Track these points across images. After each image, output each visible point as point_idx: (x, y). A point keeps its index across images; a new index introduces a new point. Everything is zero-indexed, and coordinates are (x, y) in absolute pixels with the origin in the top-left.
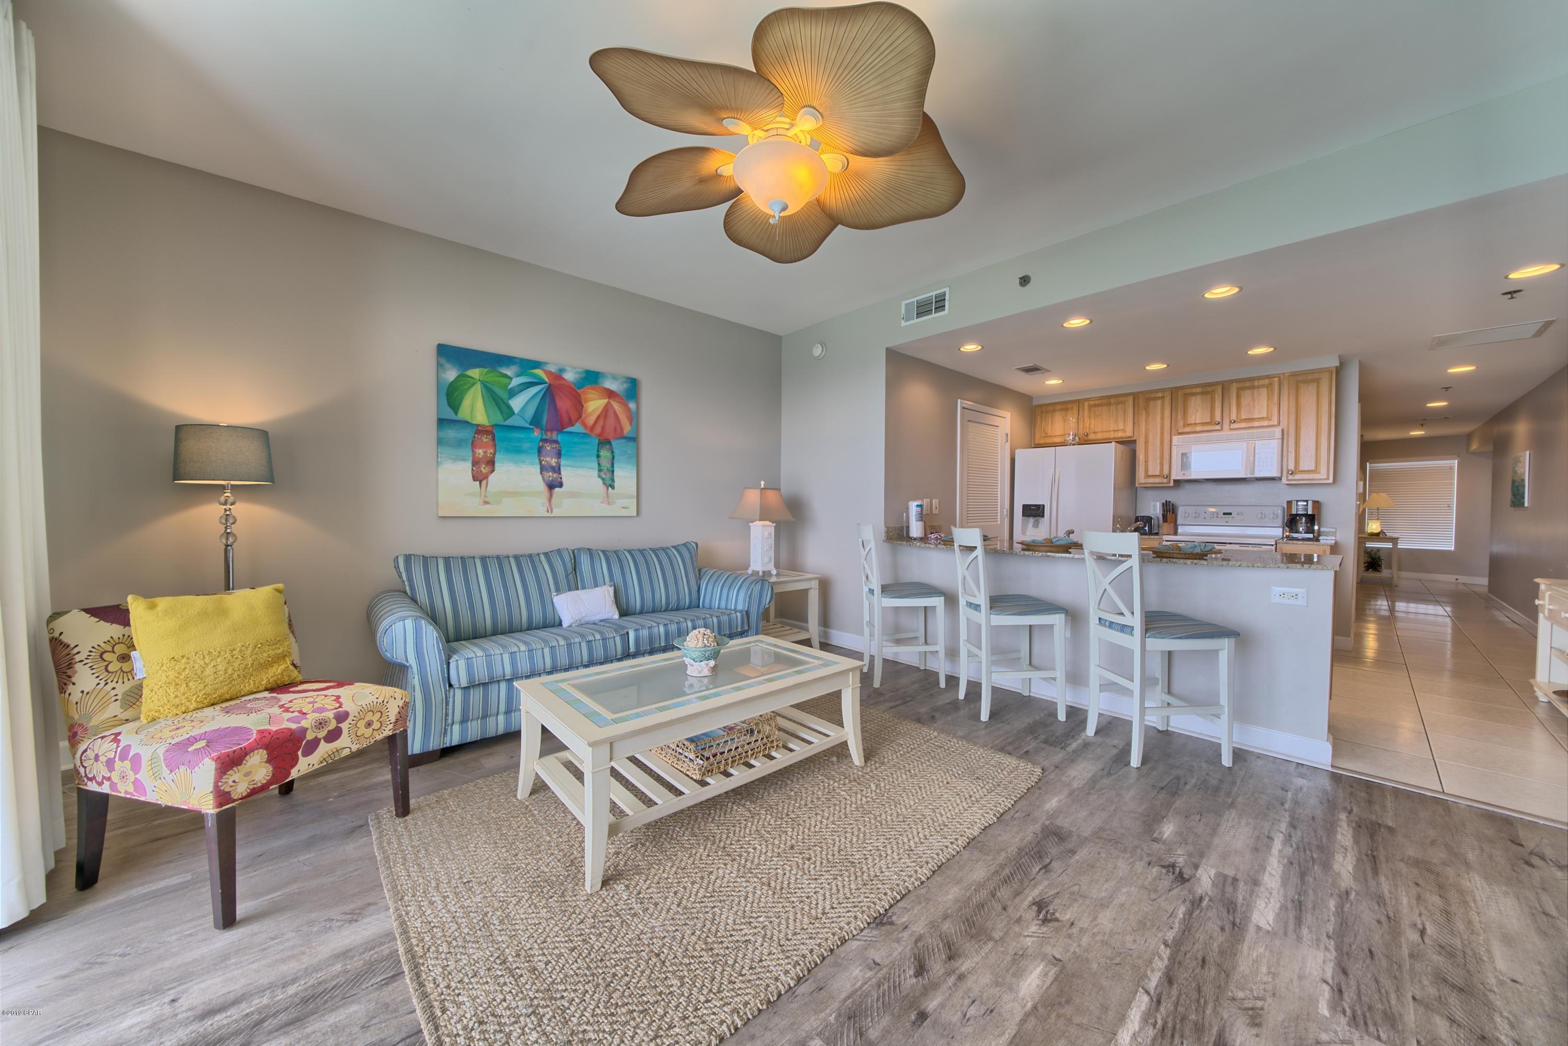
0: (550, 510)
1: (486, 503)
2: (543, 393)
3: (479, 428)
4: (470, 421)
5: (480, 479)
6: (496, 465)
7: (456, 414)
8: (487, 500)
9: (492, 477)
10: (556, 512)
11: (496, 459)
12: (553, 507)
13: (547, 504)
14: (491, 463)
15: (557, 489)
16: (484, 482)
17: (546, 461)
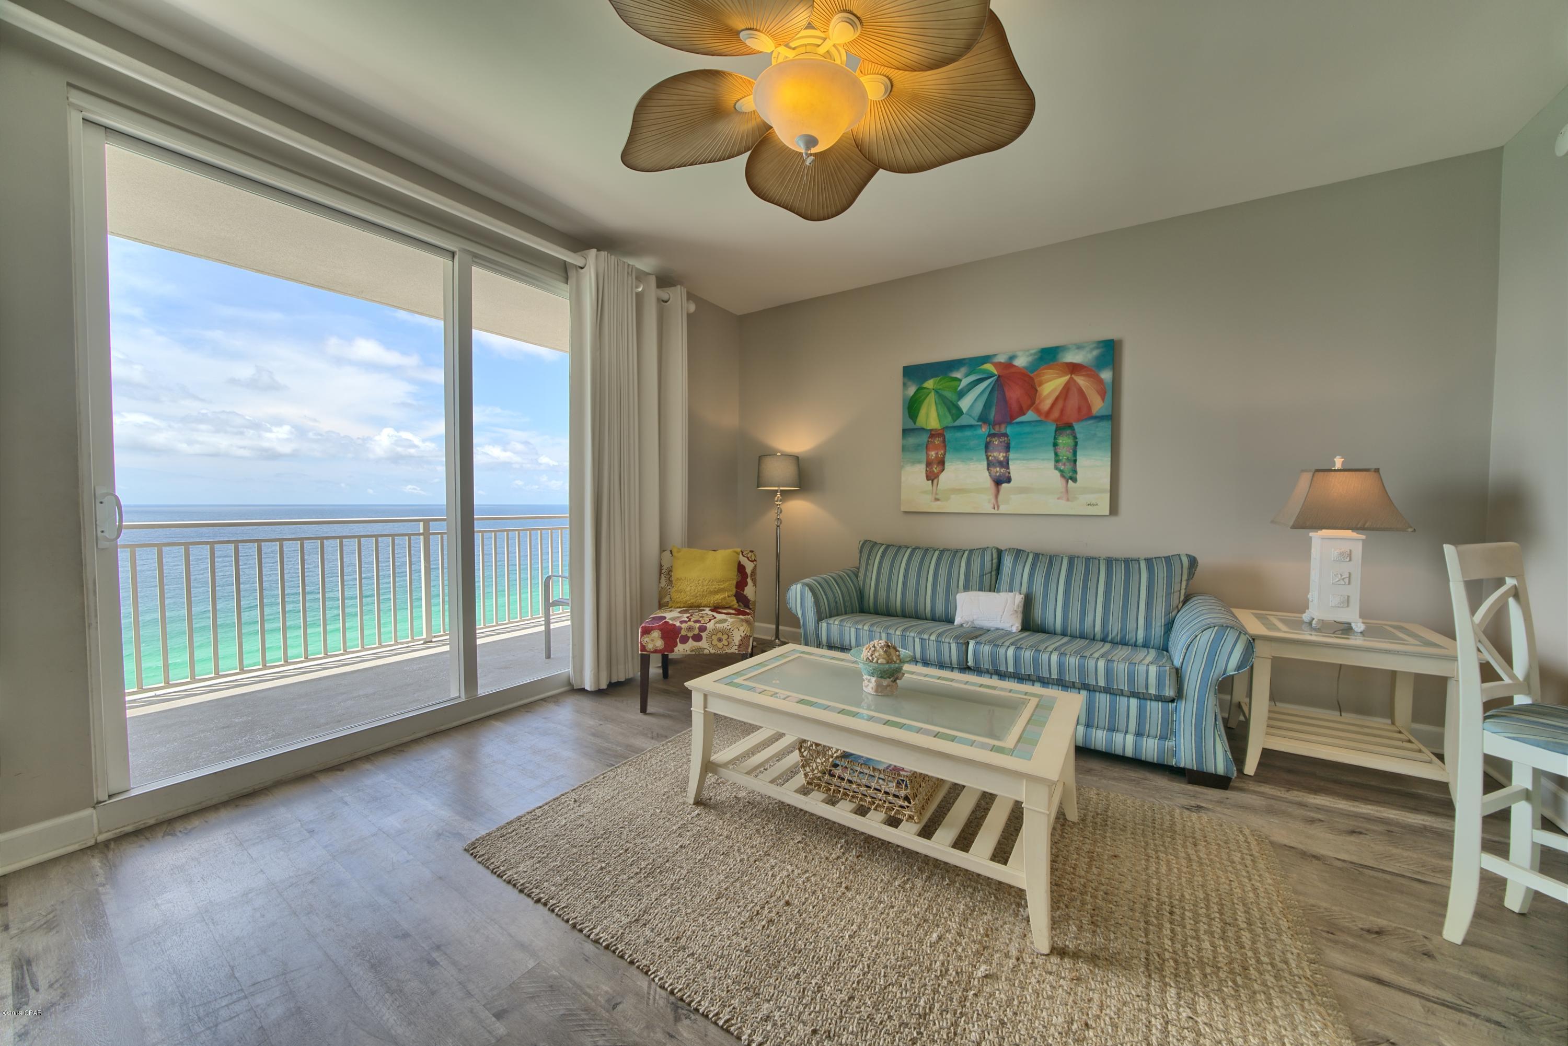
0: (996, 506)
1: (937, 500)
2: (991, 387)
3: (933, 432)
4: (925, 427)
5: (933, 478)
6: (946, 464)
7: (915, 424)
8: (937, 497)
9: (942, 476)
10: (1003, 509)
11: (946, 460)
12: (1000, 503)
13: (993, 501)
14: (942, 463)
15: (1005, 485)
16: (935, 481)
17: (994, 456)
